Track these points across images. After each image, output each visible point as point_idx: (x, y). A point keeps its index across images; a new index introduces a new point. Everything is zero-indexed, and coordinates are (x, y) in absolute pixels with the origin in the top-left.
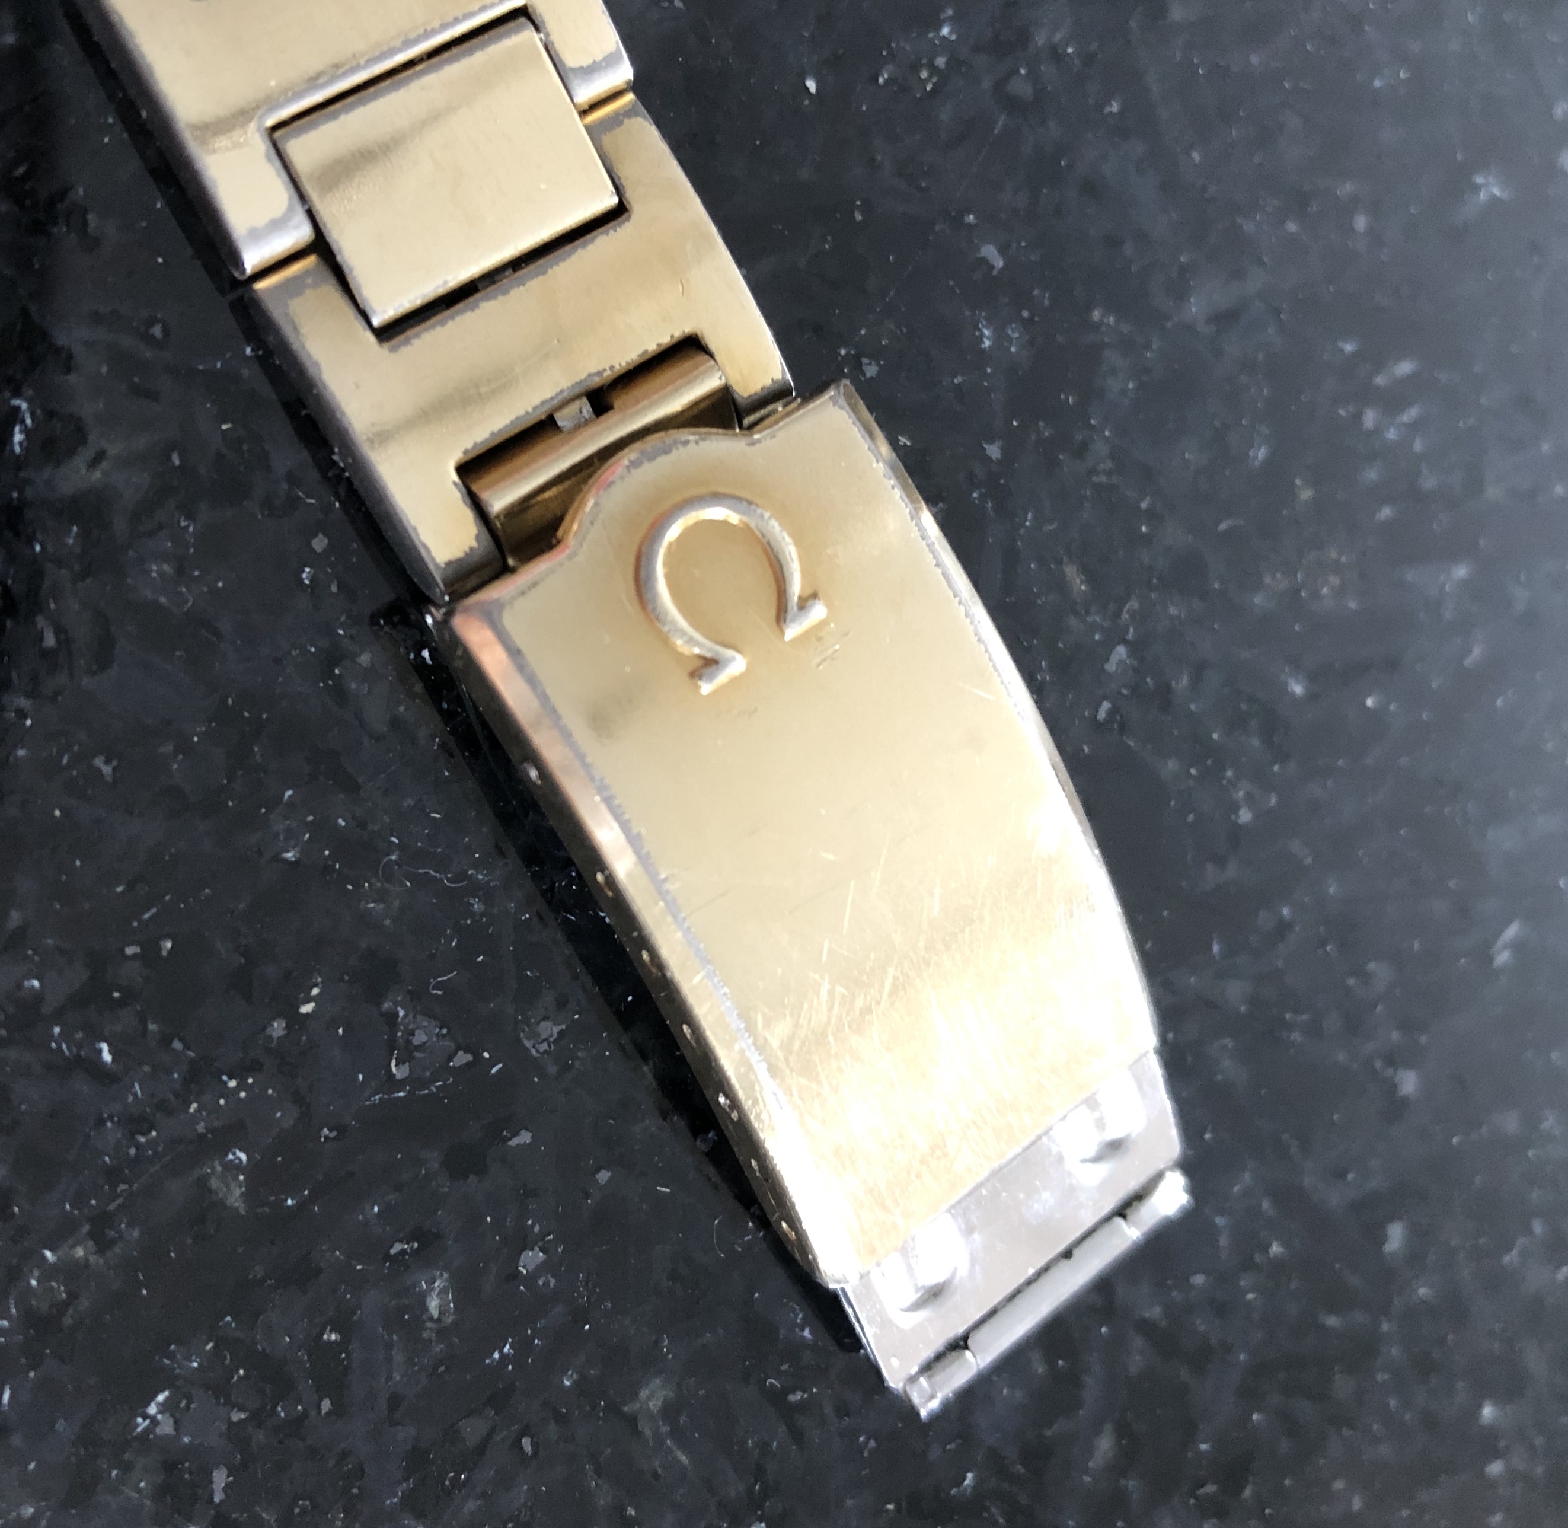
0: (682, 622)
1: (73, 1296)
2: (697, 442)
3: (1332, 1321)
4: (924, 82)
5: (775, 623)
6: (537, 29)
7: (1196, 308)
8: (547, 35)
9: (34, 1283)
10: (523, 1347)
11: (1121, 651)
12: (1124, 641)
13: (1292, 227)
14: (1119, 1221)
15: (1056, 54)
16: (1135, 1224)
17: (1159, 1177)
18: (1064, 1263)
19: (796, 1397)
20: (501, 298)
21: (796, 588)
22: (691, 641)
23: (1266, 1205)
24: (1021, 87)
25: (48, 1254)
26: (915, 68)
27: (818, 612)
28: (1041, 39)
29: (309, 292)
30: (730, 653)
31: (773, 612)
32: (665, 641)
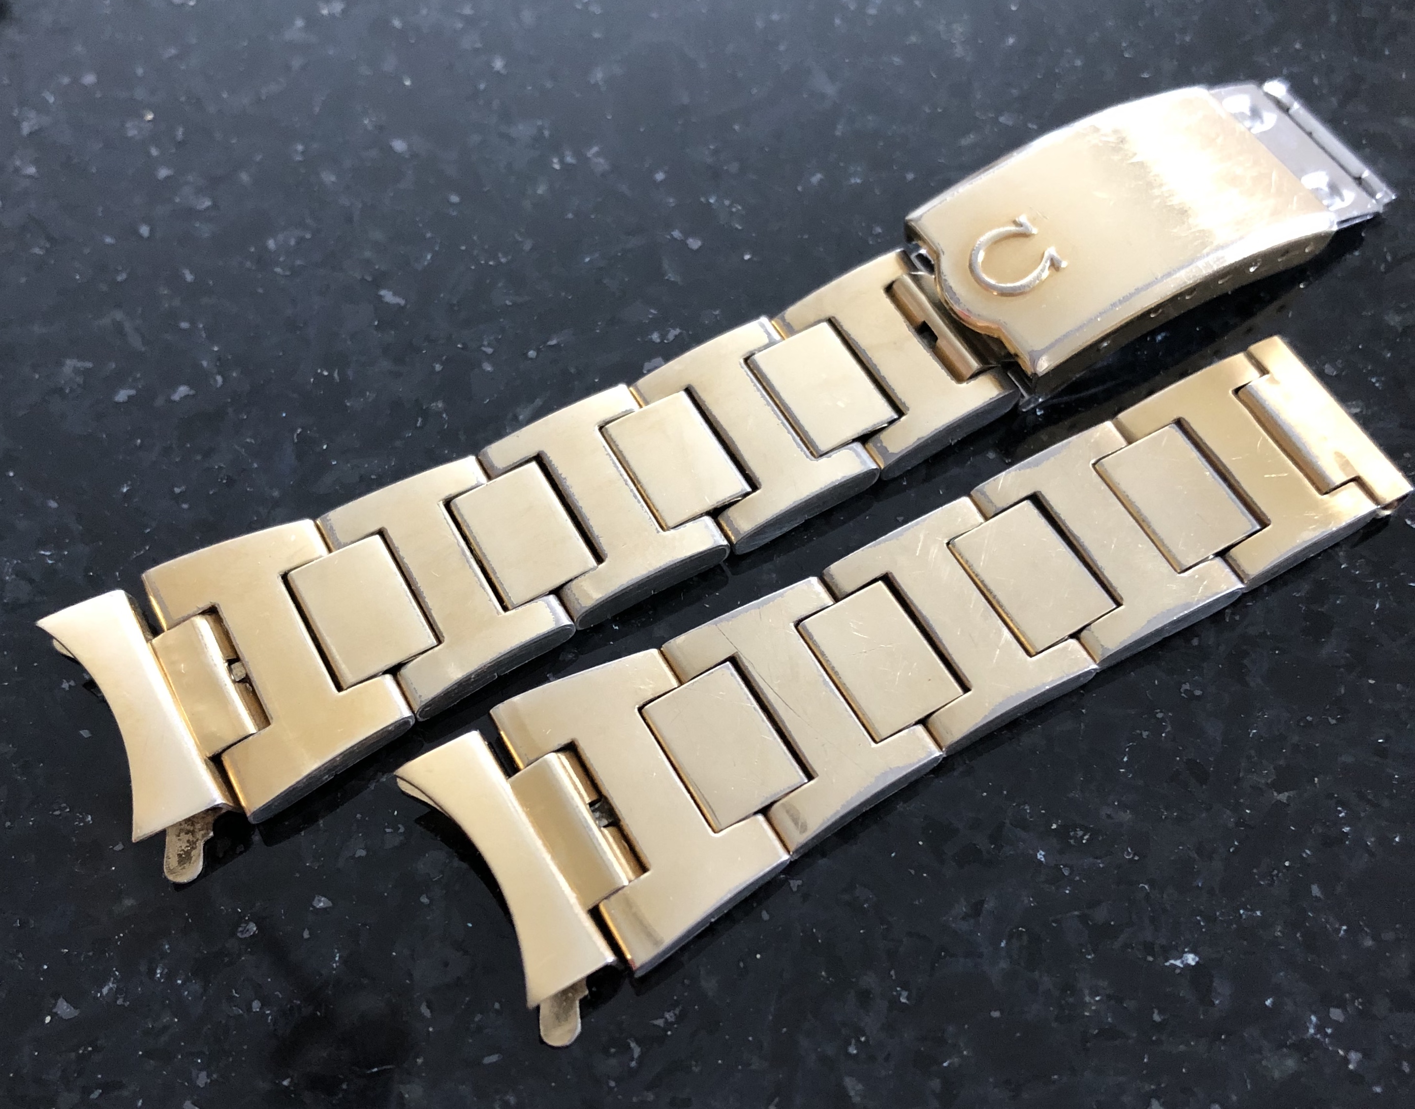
0: (1035, 274)
1: (1362, 557)
2: (945, 276)
3: (1333, 18)
4: (738, 210)
5: (1028, 239)
6: (753, 354)
7: (830, 90)
8: (755, 350)
9: (1357, 572)
10: (1373, 373)
11: (1002, 119)
12: (997, 118)
13: (782, 48)
14: (1291, 112)
15: (716, 152)
16: (1292, 105)
17: (1267, 95)
18: (1314, 135)
19: (1389, 258)
20: (878, 367)
21: (1013, 228)
22: (1043, 270)
23: (1276, 51)
24: (734, 167)
25: (1343, 566)
26: (732, 213)
27: (1023, 219)
28: (709, 160)
29: (884, 444)
30: (1046, 255)
31: (1022, 240)
32: (1042, 282)
